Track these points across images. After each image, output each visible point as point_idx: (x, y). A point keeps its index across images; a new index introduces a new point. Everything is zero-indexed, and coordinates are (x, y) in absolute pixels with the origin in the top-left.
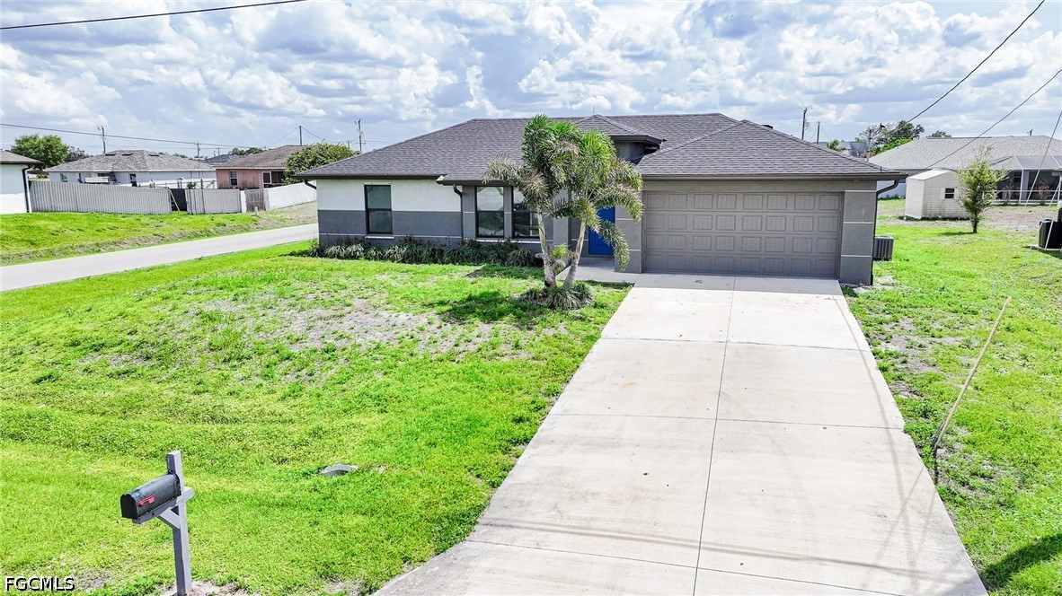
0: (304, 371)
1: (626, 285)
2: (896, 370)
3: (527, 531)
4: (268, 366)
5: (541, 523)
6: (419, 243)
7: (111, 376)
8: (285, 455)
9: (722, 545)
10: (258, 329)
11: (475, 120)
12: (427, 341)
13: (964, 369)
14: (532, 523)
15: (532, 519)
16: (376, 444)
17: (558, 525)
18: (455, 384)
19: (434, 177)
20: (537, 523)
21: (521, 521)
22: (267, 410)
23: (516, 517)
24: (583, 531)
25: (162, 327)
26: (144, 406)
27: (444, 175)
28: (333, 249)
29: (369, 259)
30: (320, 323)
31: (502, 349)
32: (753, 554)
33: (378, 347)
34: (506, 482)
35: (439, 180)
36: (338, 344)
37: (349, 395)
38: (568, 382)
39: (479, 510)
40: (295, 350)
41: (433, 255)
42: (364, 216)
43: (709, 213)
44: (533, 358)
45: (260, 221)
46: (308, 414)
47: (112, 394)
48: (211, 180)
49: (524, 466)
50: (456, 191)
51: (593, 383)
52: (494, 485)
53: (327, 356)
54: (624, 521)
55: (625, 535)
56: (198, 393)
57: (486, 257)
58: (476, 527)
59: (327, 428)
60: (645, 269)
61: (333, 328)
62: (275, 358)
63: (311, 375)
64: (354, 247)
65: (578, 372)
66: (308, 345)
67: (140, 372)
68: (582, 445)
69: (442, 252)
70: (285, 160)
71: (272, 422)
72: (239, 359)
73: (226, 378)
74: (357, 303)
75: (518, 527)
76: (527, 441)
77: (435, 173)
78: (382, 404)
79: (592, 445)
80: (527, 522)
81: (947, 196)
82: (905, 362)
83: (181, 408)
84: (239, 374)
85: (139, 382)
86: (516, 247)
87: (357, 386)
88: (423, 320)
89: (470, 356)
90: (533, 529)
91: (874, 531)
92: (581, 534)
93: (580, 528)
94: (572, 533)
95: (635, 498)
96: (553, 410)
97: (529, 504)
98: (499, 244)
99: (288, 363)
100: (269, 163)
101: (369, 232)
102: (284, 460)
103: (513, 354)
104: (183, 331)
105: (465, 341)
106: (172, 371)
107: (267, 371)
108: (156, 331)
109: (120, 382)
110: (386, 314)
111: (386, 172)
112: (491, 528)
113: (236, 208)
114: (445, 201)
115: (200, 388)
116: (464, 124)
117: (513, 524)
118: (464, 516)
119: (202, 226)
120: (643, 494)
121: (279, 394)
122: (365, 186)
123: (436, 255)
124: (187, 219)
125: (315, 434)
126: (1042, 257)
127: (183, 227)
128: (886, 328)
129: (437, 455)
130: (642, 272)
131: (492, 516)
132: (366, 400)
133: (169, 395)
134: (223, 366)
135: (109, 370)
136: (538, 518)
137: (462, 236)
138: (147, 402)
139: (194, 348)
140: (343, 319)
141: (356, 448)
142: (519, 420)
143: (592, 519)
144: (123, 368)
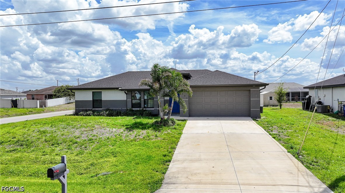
0: (83, 146)
1: (185, 120)
2: (277, 138)
3: (180, 184)
4: (69, 146)
5: (184, 182)
6: (112, 110)
7: (7, 152)
8: (82, 172)
9: (246, 183)
10: (63, 135)
11: (129, 72)
12: (125, 136)
13: (297, 137)
14: (181, 182)
15: (181, 181)
16: (116, 166)
17: (190, 182)
18: (139, 147)
19: (117, 89)
20: (183, 182)
21: (177, 182)
22: (72, 159)
23: (175, 181)
24: (199, 183)
25: (25, 136)
26: (23, 161)
27: (121, 88)
28: (81, 113)
29: (95, 116)
30: (85, 132)
31: (151, 137)
32: (257, 185)
33: (108, 138)
34: (168, 172)
35: (119, 89)
36: (93, 138)
37: (102, 152)
38: (177, 145)
39: (162, 180)
40: (78, 140)
41: (117, 114)
42: (92, 103)
43: (209, 97)
44: (163, 139)
45: (45, 110)
46: (88, 159)
47: (9, 158)
48: (24, 98)
49: (172, 168)
50: (125, 93)
51: (186, 145)
52: (164, 173)
53: (90, 141)
54: (212, 180)
55: (214, 183)
56: (44, 155)
57: (136, 114)
58: (162, 185)
59: (96, 163)
60: (190, 116)
61: (90, 133)
62: (71, 143)
63: (86, 147)
64: (89, 112)
65: (179, 143)
66: (82, 139)
67: (19, 150)
68: (189, 161)
69: (120, 113)
70: (53, 91)
71: (74, 163)
72: (58, 144)
73: (54, 150)
74: (96, 126)
75: (177, 184)
76: (170, 161)
77: (117, 87)
78: (114, 154)
79: (192, 161)
80: (180, 182)
81: (270, 99)
82: (279, 136)
83: (38, 160)
84: (58, 149)
85: (20, 153)
86: (146, 110)
87: (103, 150)
88: (122, 131)
89: (141, 140)
90: (182, 184)
91: (291, 177)
92: (199, 184)
93: (198, 182)
94: (196, 184)
95: (213, 174)
96: (175, 153)
97: (178, 177)
98: (140, 110)
99: (76, 145)
100: (47, 92)
101: (93, 108)
102: (82, 174)
103: (156, 138)
104: (34, 137)
105: (138, 136)
106: (32, 149)
107: (69, 147)
108: (23, 137)
109: (11, 154)
110: (108, 129)
111: (101, 87)
112: (168, 185)
113: (35, 107)
114: (121, 96)
115: (45, 153)
116: (125, 73)
117: (175, 183)
118: (157, 182)
119: (24, 112)
120: (215, 172)
121: (75, 154)
122: (93, 92)
123: (118, 114)
124: (18, 110)
125: (92, 165)
126: (305, 112)
127: (17, 112)
128: (270, 128)
129: (140, 167)
130: (189, 117)
131: (167, 181)
132: (108, 154)
133: (33, 156)
134: (52, 146)
135: (6, 150)
136: (183, 181)
137: (127, 108)
138: (24, 159)
139: (39, 141)
140: (93, 131)
141: (109, 168)
142: (165, 156)
143: (201, 180)
144: (12, 149)
